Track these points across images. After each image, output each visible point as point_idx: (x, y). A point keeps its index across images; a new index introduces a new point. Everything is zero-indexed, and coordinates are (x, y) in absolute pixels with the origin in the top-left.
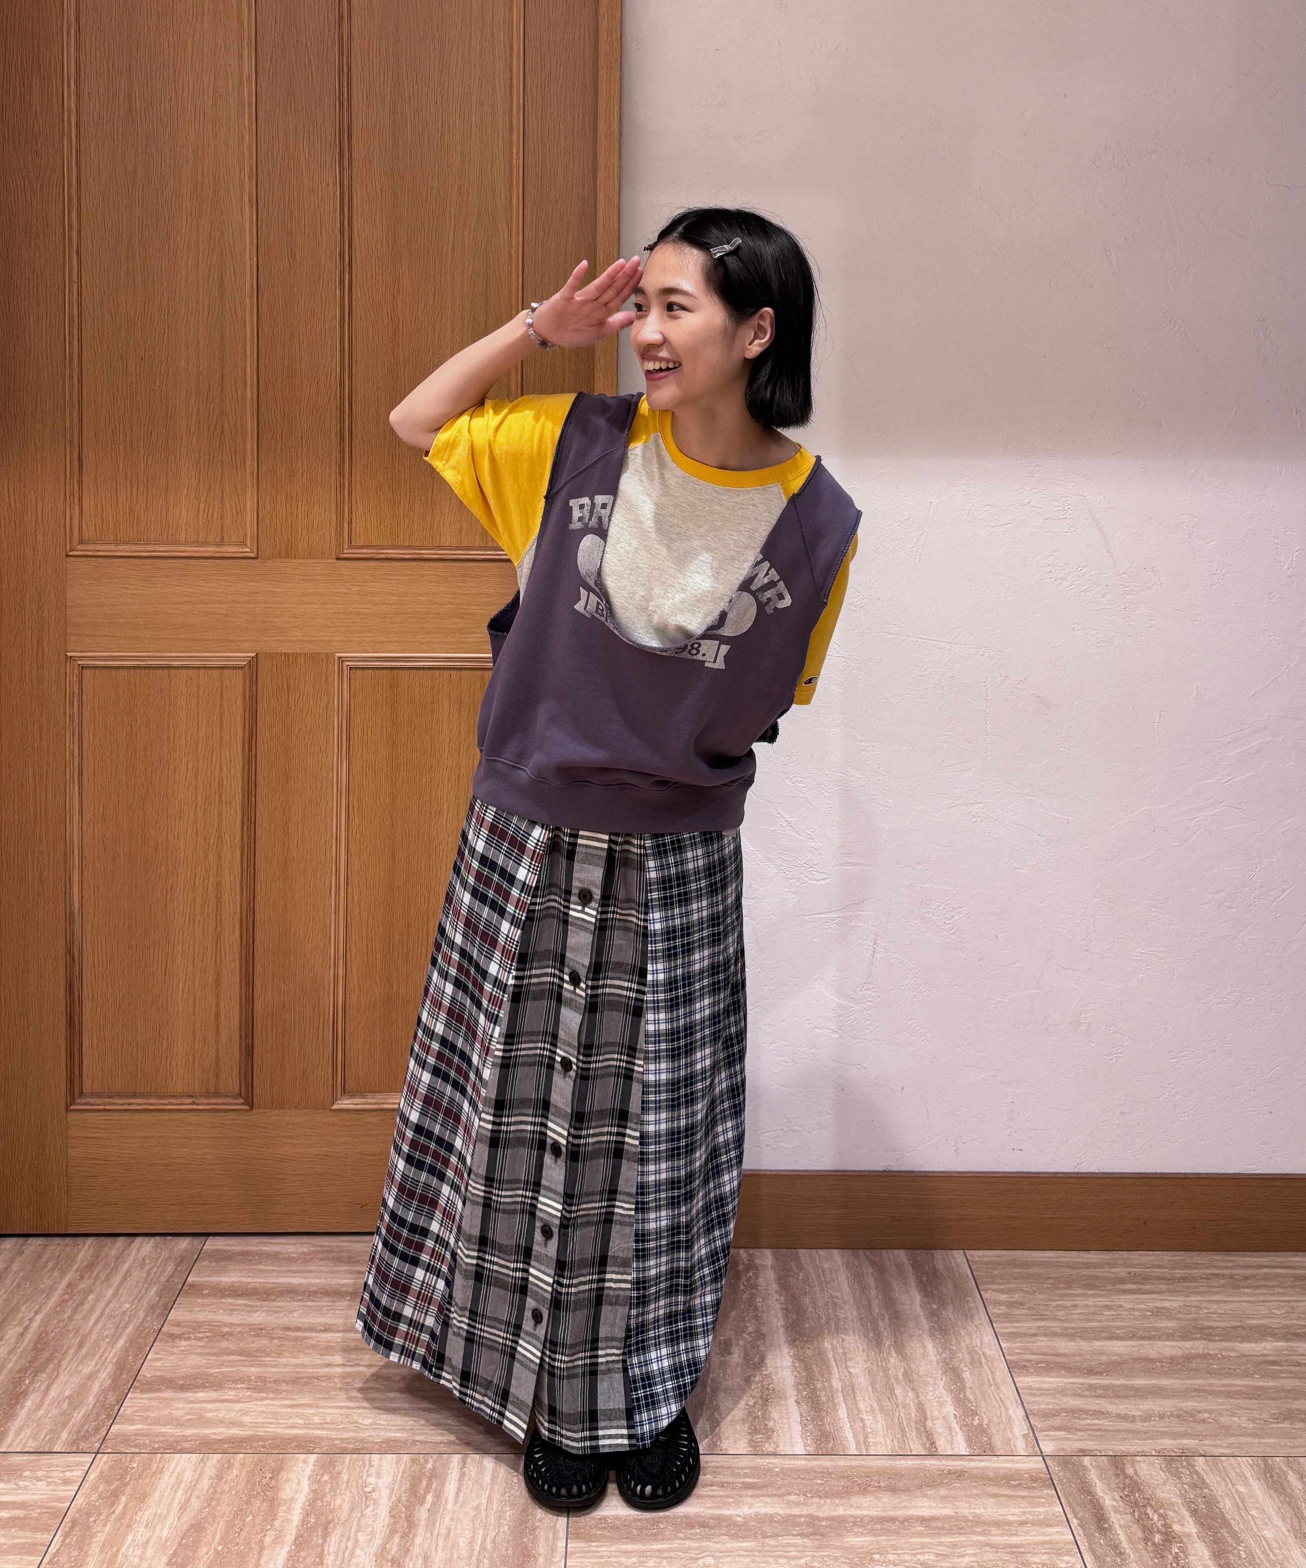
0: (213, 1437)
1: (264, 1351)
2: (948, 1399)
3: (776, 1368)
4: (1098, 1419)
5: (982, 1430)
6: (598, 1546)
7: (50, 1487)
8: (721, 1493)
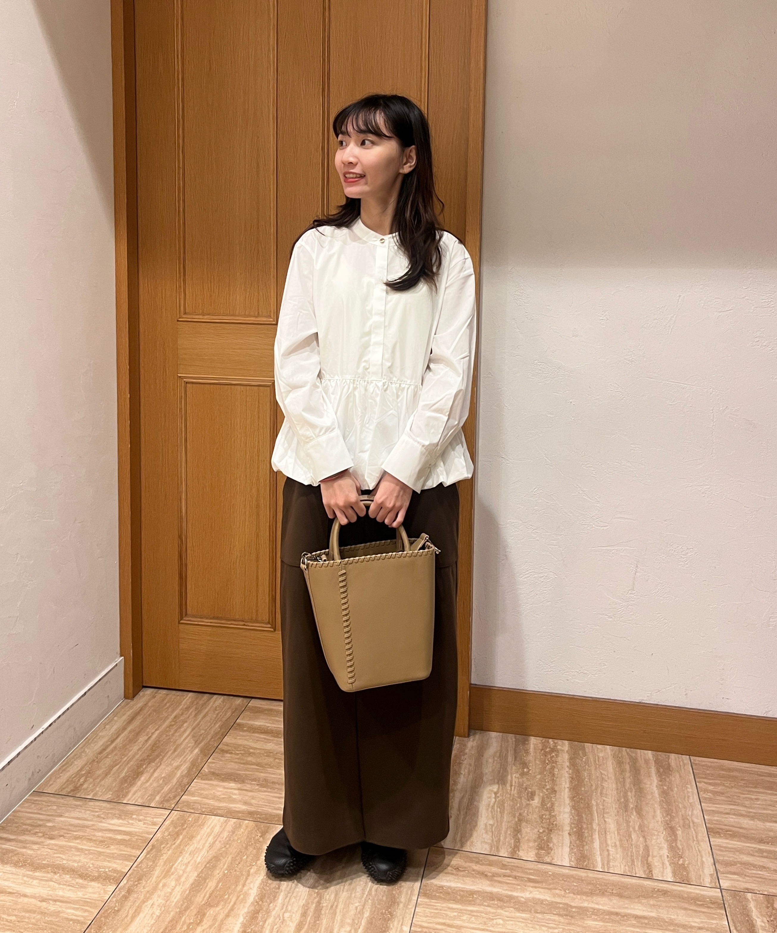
0: (234, 809)
1: (269, 765)
2: (665, 846)
3: (560, 812)
4: (761, 871)
5: (683, 867)
6: (436, 903)
7: (145, 826)
8: (514, 882)
